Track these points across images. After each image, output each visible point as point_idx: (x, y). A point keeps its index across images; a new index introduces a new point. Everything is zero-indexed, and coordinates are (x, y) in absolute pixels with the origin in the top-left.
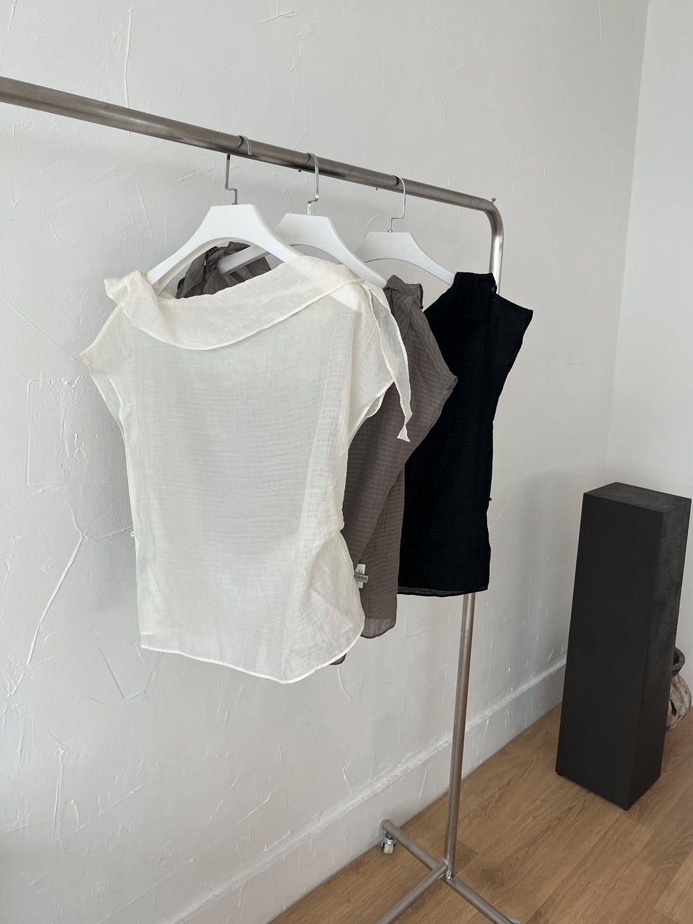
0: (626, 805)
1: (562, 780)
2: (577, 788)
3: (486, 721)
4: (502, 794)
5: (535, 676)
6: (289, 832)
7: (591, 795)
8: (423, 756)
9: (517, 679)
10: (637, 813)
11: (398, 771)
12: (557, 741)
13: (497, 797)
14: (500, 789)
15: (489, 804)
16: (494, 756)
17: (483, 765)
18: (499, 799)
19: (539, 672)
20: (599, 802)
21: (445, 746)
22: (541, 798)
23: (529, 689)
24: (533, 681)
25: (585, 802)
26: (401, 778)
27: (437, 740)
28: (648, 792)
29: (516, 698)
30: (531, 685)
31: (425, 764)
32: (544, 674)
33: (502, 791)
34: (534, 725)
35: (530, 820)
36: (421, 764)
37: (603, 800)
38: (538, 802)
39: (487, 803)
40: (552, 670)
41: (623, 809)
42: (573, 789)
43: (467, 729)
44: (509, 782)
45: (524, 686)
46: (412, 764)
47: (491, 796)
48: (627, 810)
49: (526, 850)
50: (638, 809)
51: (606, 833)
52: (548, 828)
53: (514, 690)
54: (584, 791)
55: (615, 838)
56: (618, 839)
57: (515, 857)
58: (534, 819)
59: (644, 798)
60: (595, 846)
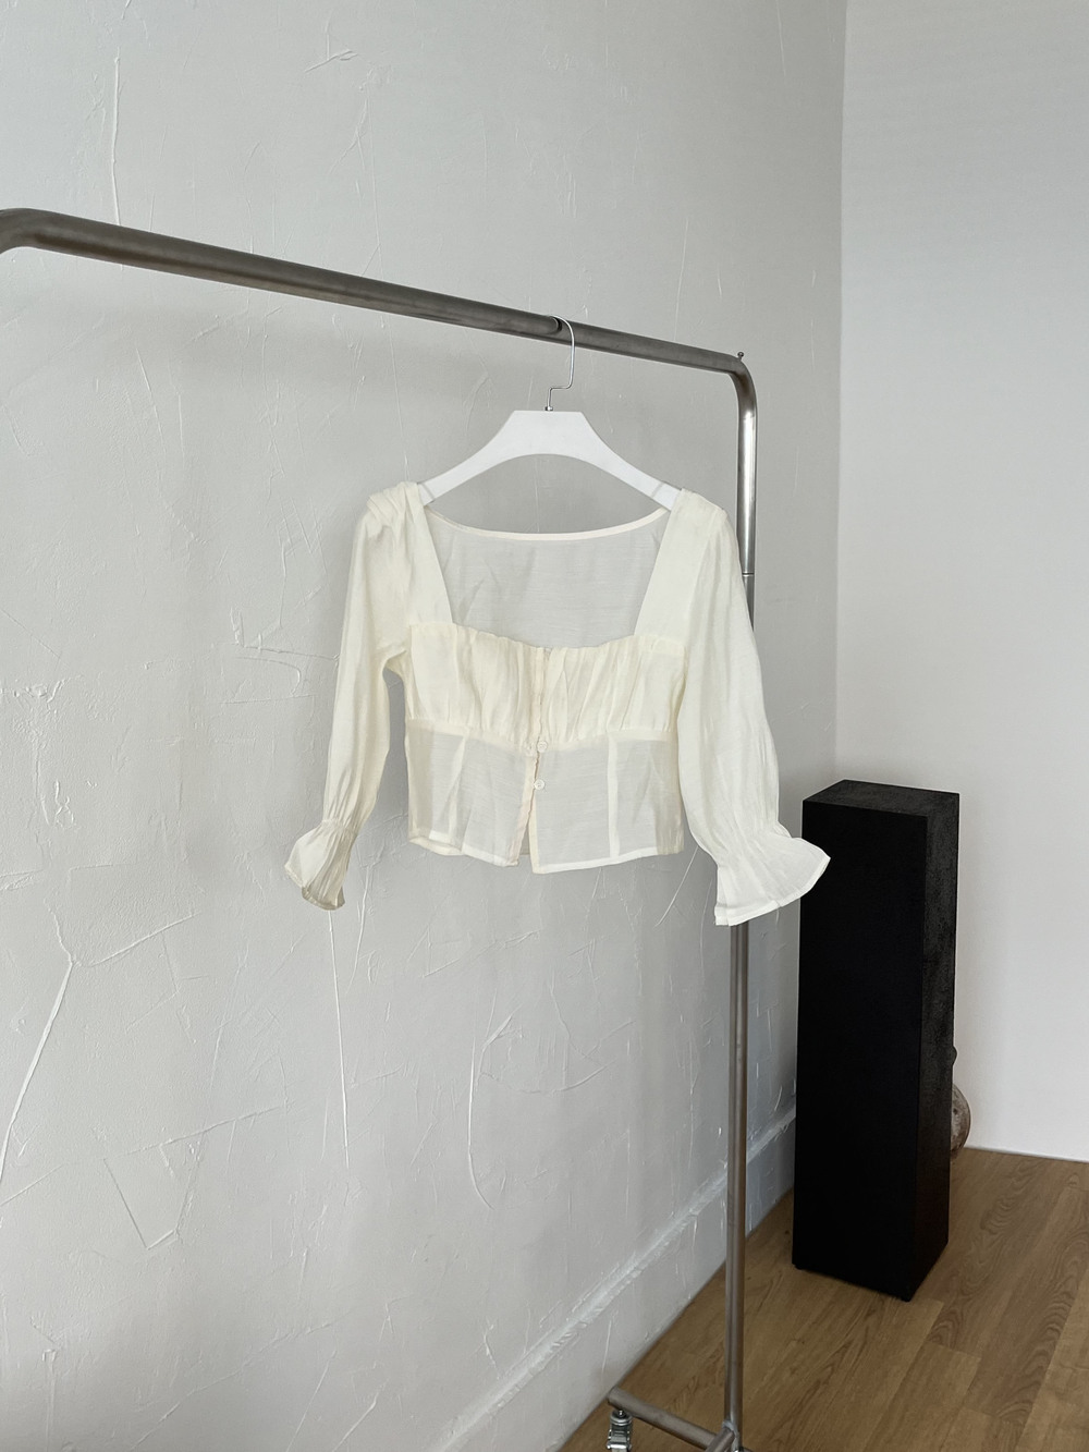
0: (906, 1294)
3: (692, 1225)
8: (603, 1298)
11: (566, 1330)
16: (708, 1285)
17: (693, 1303)
22: (798, 1336)
24: (756, 1148)
26: (573, 1339)
30: (753, 1156)
31: (606, 1312)
35: (786, 1374)
36: (602, 1313)
38: (794, 1344)
41: (902, 1300)
46: (586, 1315)
48: (908, 1300)
49: (790, 1424)
51: (907, 1375)
55: (924, 1379)
56: (929, 1380)
60: (896, 1397)
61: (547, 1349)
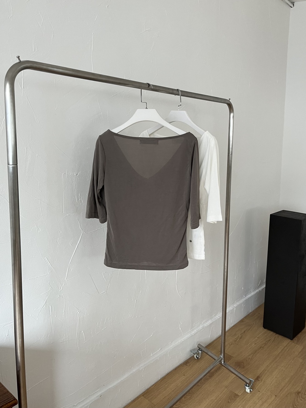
0: (292, 338)
1: (266, 330)
2: (272, 333)
3: (234, 308)
4: (242, 336)
5: (253, 291)
6: (160, 349)
7: (277, 335)
8: (210, 322)
9: (246, 292)
10: (296, 341)
11: (201, 327)
12: (263, 316)
13: (240, 337)
14: (241, 334)
15: (237, 340)
16: (238, 323)
17: (234, 326)
18: (241, 338)
19: (255, 289)
20: (280, 337)
21: (218, 318)
22: (258, 337)
23: (251, 296)
24: (253, 293)
25: (275, 337)
26: (202, 329)
27: (215, 315)
28: (300, 333)
29: (246, 300)
30: (252, 295)
31: (211, 324)
32: (257, 291)
33: (242, 335)
34: (253, 311)
35: (254, 344)
36: (209, 325)
37: (282, 336)
38: (256, 338)
39: (236, 339)
40: (260, 289)
41: (291, 339)
42: (270, 333)
43: (227, 312)
44: (244, 332)
45: (249, 296)
46: (206, 325)
47: (238, 337)
48: (292, 340)
49: (252, 355)
50: (297, 339)
51: (284, 348)
52: (261, 347)
53: (246, 296)
54: (275, 334)
55: (287, 350)
56: (289, 350)
57: (248, 357)
58: (255, 344)
59: (299, 335)
60: (279, 353)
61: (195, 331)
